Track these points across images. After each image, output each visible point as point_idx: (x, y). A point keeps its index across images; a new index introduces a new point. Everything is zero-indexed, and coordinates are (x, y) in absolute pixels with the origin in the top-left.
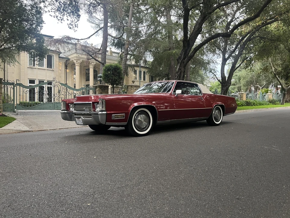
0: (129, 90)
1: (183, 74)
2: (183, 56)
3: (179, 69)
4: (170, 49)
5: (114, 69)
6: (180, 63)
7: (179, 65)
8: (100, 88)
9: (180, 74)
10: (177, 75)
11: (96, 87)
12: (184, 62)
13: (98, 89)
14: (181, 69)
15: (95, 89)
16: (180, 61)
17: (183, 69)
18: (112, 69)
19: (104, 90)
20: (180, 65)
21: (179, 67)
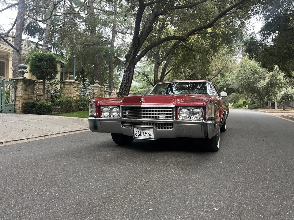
0: (66, 87)
1: (132, 74)
2: (132, 55)
3: (128, 68)
4: (93, 44)
5: (48, 59)
6: (129, 61)
7: (128, 63)
8: (24, 82)
9: (130, 73)
10: (126, 75)
11: (18, 81)
12: (133, 61)
13: (20, 84)
14: (130, 68)
15: (16, 84)
16: (130, 60)
17: (132, 69)
18: (45, 59)
19: (29, 85)
20: (130, 63)
21: (129, 66)
